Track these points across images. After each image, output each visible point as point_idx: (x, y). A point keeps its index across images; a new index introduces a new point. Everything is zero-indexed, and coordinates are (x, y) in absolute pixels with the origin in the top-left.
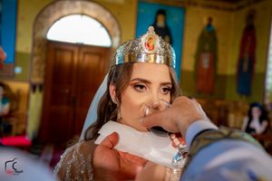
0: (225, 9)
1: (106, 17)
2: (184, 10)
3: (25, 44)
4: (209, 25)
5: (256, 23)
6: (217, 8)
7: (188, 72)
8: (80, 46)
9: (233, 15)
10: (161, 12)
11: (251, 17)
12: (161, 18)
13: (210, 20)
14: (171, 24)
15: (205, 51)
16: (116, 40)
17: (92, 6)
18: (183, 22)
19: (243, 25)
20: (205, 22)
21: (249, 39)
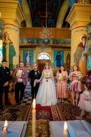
1: (48, 54)
2: (63, 51)
3: (35, 61)
4: (69, 54)
7: (65, 63)
8: (44, 60)
10: (59, 52)
12: (59, 53)
13: (69, 53)
14: (61, 55)
16: (50, 59)
17: (45, 53)
20: (68, 53)
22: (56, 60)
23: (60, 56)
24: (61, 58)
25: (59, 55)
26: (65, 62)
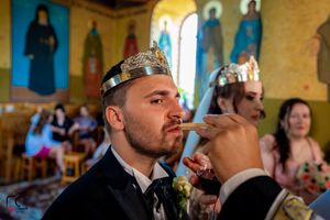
0: (107, 16)
2: (68, 10)
4: (94, 30)
5: (137, 33)
6: (100, 13)
9: (114, 23)
11: (132, 27)
12: (42, 13)
13: (94, 24)
14: (55, 23)
15: (92, 56)
18: (68, 22)
19: (125, 34)
20: (90, 26)
21: (132, 47)
22: (27, 53)
23: (50, 30)
24: (56, 45)
25: (43, 21)
26: (76, 68)
